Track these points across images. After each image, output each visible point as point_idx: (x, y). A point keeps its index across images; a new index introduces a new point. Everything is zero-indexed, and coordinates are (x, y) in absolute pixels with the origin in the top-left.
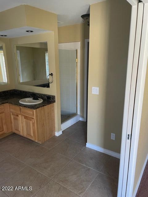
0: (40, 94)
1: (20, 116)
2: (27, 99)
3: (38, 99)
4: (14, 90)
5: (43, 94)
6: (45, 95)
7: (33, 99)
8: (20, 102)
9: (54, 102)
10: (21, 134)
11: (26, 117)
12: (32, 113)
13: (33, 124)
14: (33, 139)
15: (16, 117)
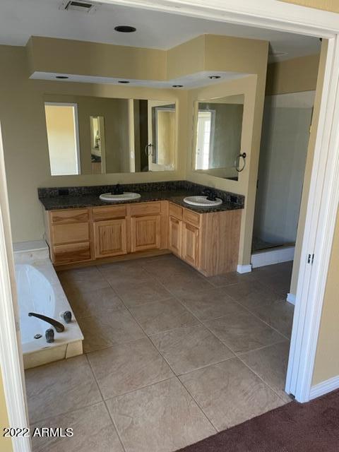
0: (222, 191)
1: (181, 223)
2: (198, 198)
3: (215, 200)
4: (184, 181)
5: (225, 192)
6: (228, 194)
7: (207, 199)
8: (185, 201)
9: (242, 207)
10: (180, 254)
11: (188, 227)
12: (196, 218)
13: (197, 238)
14: (193, 264)
15: (175, 224)
